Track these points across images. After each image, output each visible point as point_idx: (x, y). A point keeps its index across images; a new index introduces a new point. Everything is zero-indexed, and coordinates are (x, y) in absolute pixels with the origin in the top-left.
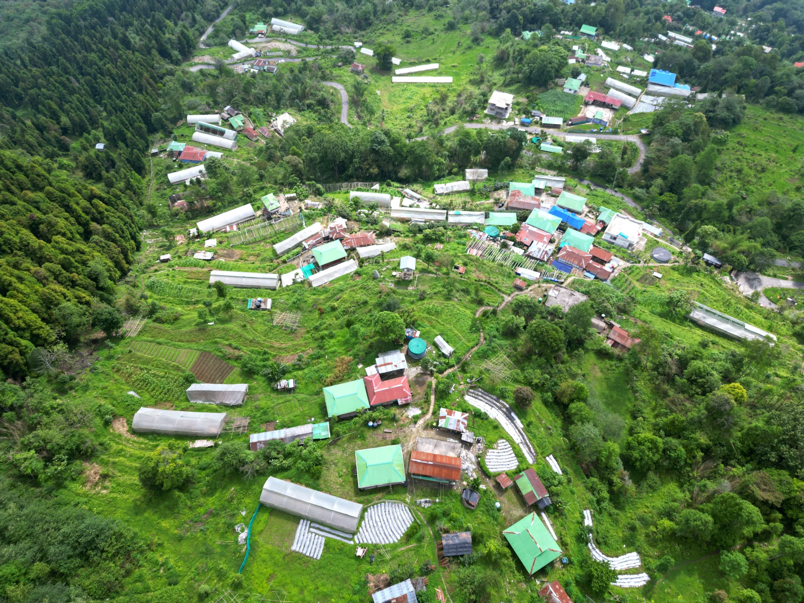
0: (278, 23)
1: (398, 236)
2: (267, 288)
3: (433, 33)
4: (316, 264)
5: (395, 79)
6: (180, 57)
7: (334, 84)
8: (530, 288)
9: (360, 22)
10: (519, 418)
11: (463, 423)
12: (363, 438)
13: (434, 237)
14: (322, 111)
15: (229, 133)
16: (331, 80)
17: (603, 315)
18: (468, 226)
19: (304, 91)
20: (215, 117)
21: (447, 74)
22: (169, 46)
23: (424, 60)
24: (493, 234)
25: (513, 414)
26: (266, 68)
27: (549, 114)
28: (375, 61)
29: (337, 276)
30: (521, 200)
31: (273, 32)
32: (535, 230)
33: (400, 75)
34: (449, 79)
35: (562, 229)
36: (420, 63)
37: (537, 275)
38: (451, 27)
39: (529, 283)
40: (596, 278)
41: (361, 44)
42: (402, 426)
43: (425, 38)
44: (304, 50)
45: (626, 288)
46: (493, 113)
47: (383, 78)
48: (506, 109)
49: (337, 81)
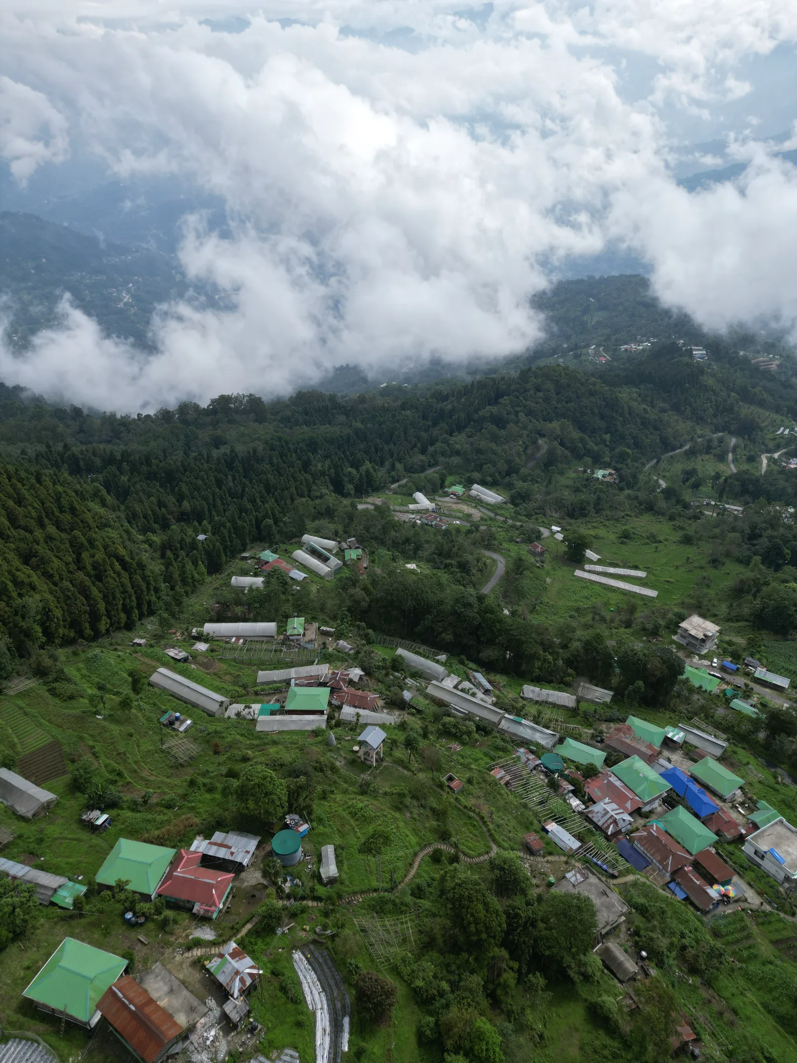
0: (478, 490)
1: (413, 714)
2: (204, 710)
3: (660, 542)
4: (283, 707)
5: (578, 573)
6: (352, 492)
7: (495, 556)
8: (550, 858)
9: (574, 510)
10: (351, 1033)
11: (242, 981)
12: (106, 933)
13: (453, 730)
14: (459, 575)
15: (334, 561)
16: (495, 551)
17: (644, 954)
18: (525, 743)
19: (450, 550)
20: (331, 544)
21: (653, 587)
22: (346, 479)
23: (630, 564)
24: (552, 767)
25: (346, 1021)
26: (434, 523)
27: (773, 668)
28: (563, 548)
29: (293, 727)
30: (628, 741)
31: (469, 496)
32: (618, 783)
33: (589, 571)
34: (652, 593)
35: (670, 801)
36: (624, 566)
37: (575, 844)
38: (687, 540)
39: (552, 848)
40: (687, 899)
41: (559, 529)
42: (168, 944)
43: (647, 544)
44: (491, 519)
45: (738, 941)
46: (683, 642)
47: (565, 568)
48: (703, 641)
49: (502, 554)
